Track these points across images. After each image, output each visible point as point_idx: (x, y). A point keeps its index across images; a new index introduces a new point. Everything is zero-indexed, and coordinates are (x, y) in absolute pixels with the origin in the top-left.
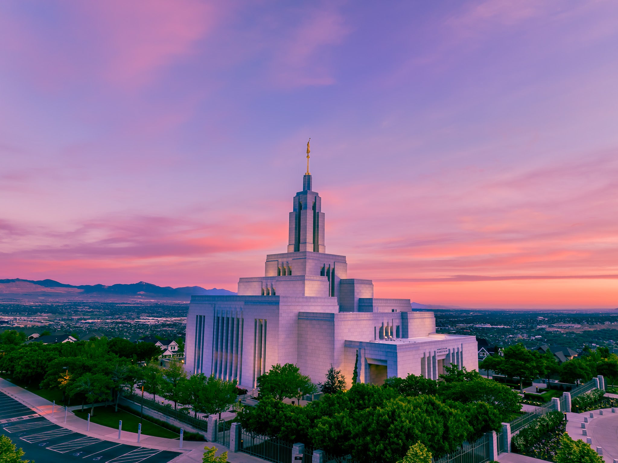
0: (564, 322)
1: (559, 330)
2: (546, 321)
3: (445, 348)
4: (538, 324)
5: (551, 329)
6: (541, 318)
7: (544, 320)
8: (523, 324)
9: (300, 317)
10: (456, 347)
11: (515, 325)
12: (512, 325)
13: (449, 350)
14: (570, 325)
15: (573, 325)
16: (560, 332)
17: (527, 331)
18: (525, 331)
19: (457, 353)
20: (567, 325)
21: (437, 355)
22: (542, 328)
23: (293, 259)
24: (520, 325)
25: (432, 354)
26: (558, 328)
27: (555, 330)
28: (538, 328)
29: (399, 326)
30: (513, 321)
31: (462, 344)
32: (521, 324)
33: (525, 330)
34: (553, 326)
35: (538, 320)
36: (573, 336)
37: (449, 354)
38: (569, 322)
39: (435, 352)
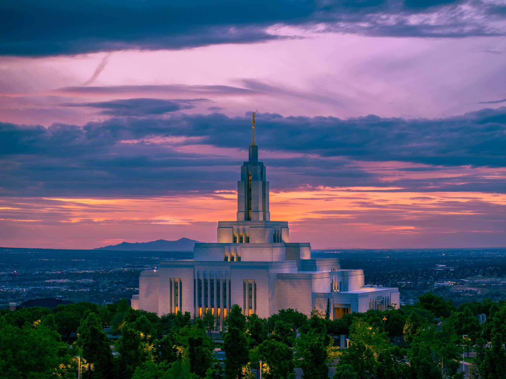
0: (484, 275)
1: (473, 289)
2: (452, 272)
3: (381, 296)
4: (436, 279)
5: (460, 289)
6: (441, 268)
7: (448, 270)
8: (409, 279)
9: (279, 277)
10: (387, 296)
11: (393, 281)
12: (388, 281)
13: (383, 298)
14: (493, 279)
15: (499, 279)
16: (476, 293)
17: (416, 292)
18: (411, 293)
19: (388, 300)
20: (488, 280)
21: (377, 301)
22: (444, 287)
23: (250, 227)
24: (403, 281)
25: (375, 301)
26: (473, 287)
27: (467, 291)
28: (435, 288)
29: (341, 282)
30: (389, 275)
31: (390, 294)
32: (405, 281)
33: (411, 291)
34: (463, 283)
35: (436, 271)
36: (497, 300)
37: (383, 300)
38: (492, 274)
39: (376, 299)
